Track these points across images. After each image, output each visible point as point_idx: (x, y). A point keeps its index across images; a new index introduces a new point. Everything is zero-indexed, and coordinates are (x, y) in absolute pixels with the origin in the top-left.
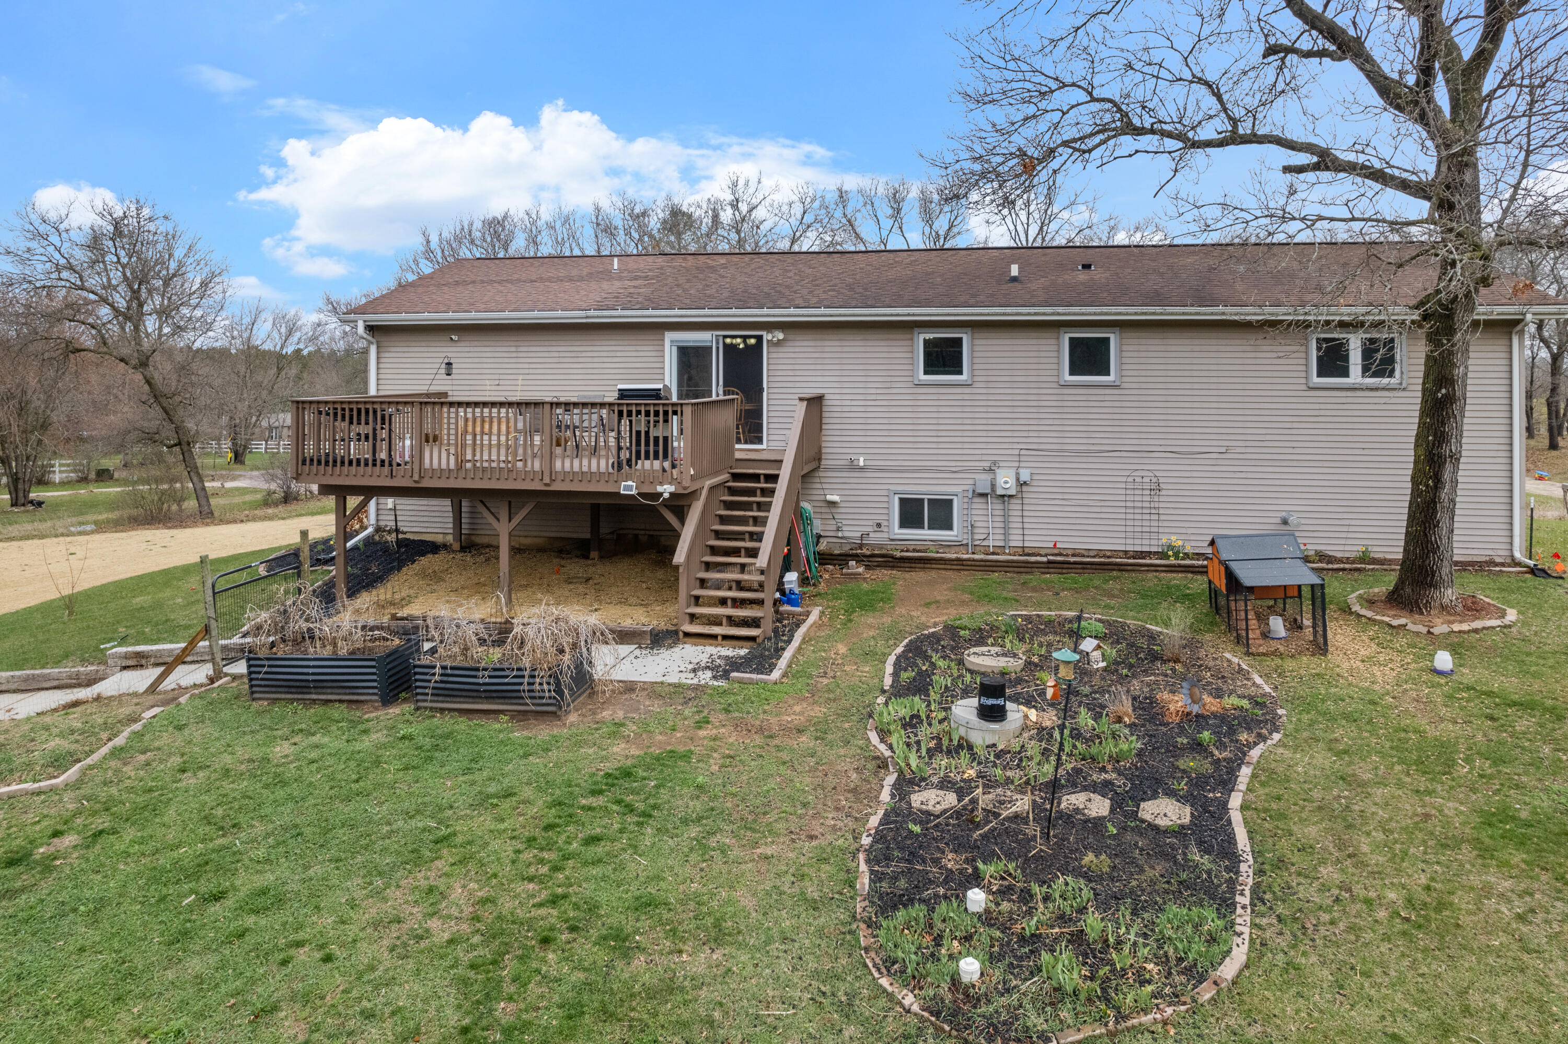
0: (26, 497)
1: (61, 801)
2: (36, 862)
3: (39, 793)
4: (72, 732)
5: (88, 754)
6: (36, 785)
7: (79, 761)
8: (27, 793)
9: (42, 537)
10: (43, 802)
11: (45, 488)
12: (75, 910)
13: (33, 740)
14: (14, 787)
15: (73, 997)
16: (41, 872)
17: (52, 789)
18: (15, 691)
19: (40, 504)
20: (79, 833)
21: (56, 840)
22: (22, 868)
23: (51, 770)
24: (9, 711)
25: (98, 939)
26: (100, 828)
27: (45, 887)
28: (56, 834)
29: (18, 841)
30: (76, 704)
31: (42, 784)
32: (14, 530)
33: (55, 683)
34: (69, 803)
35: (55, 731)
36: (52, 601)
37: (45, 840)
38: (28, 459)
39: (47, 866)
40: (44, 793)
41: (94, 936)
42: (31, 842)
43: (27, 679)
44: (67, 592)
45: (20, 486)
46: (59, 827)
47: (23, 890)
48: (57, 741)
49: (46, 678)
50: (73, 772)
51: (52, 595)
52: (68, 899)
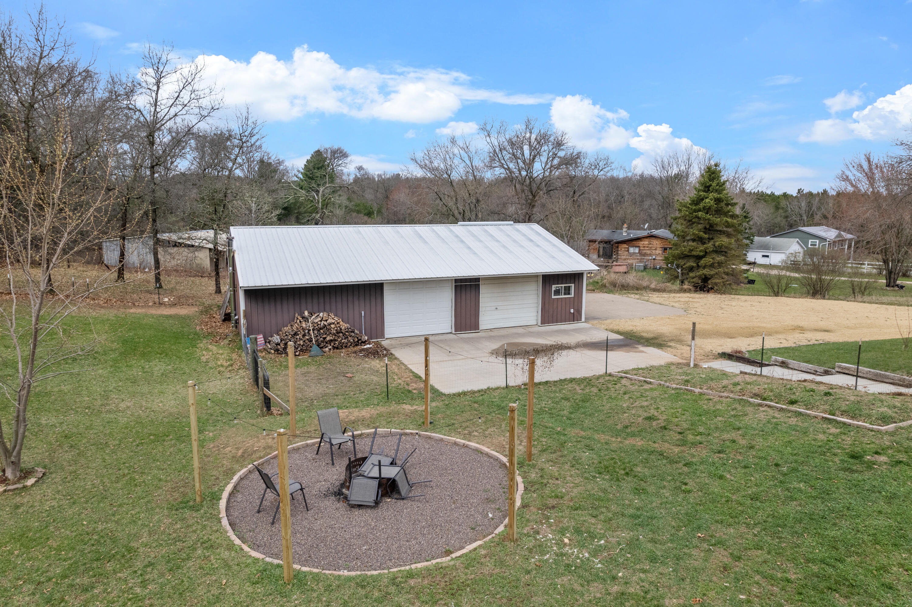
0: (895, 282)
1: (882, 438)
2: (865, 462)
3: (872, 430)
4: (895, 407)
5: (901, 421)
6: (871, 426)
7: (895, 422)
8: (866, 428)
9: (900, 305)
10: (873, 435)
11: (907, 279)
12: (880, 492)
13: (873, 404)
14: (860, 423)
15: (872, 531)
16: (867, 467)
17: (879, 431)
18: (870, 379)
19: (902, 287)
20: (888, 457)
21: (876, 456)
22: (857, 461)
23: (880, 422)
24: (865, 387)
25: (889, 512)
26: (901, 459)
27: (867, 475)
28: (877, 453)
29: (858, 449)
30: (900, 394)
31: (874, 427)
32: (885, 299)
33: (891, 381)
34: (886, 441)
35: (885, 403)
36: (898, 339)
37: (871, 453)
38: (898, 261)
39: (870, 466)
40: (875, 431)
41: (886, 508)
42: (864, 452)
43: (876, 375)
44: (905, 336)
45: (892, 276)
46: (879, 450)
47: (857, 471)
48: (886, 409)
49: (887, 377)
50: (891, 427)
51: (899, 337)
52: (877, 486)
